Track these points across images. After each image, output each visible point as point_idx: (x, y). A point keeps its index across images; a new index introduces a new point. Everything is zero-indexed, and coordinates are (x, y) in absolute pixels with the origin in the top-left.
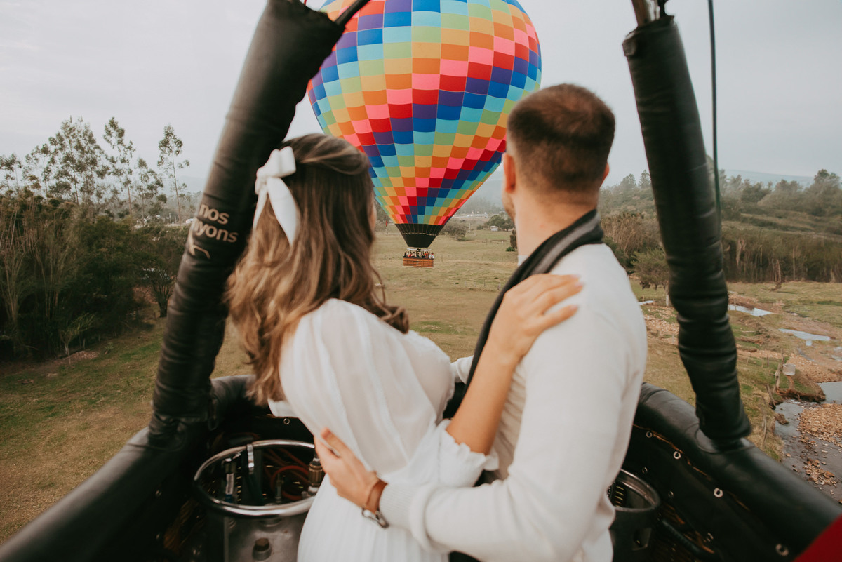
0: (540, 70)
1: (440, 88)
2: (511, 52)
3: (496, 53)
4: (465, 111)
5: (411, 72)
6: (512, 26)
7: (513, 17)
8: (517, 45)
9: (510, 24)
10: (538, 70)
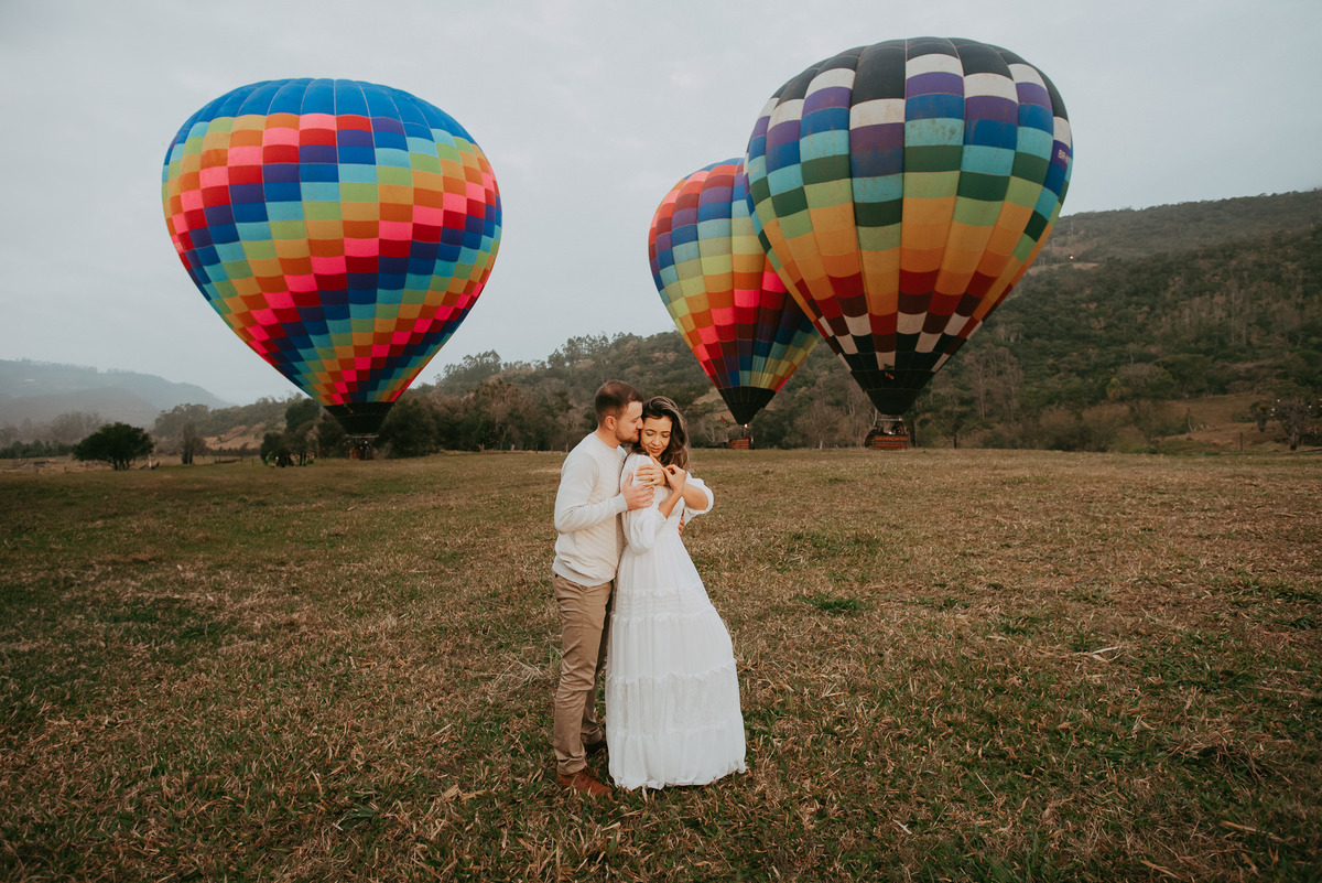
0: (500, 225)
1: (413, 237)
2: (462, 208)
3: (446, 212)
4: (439, 264)
5: (378, 218)
6: (464, 180)
7: (465, 168)
8: (469, 201)
9: (462, 176)
10: (496, 226)
